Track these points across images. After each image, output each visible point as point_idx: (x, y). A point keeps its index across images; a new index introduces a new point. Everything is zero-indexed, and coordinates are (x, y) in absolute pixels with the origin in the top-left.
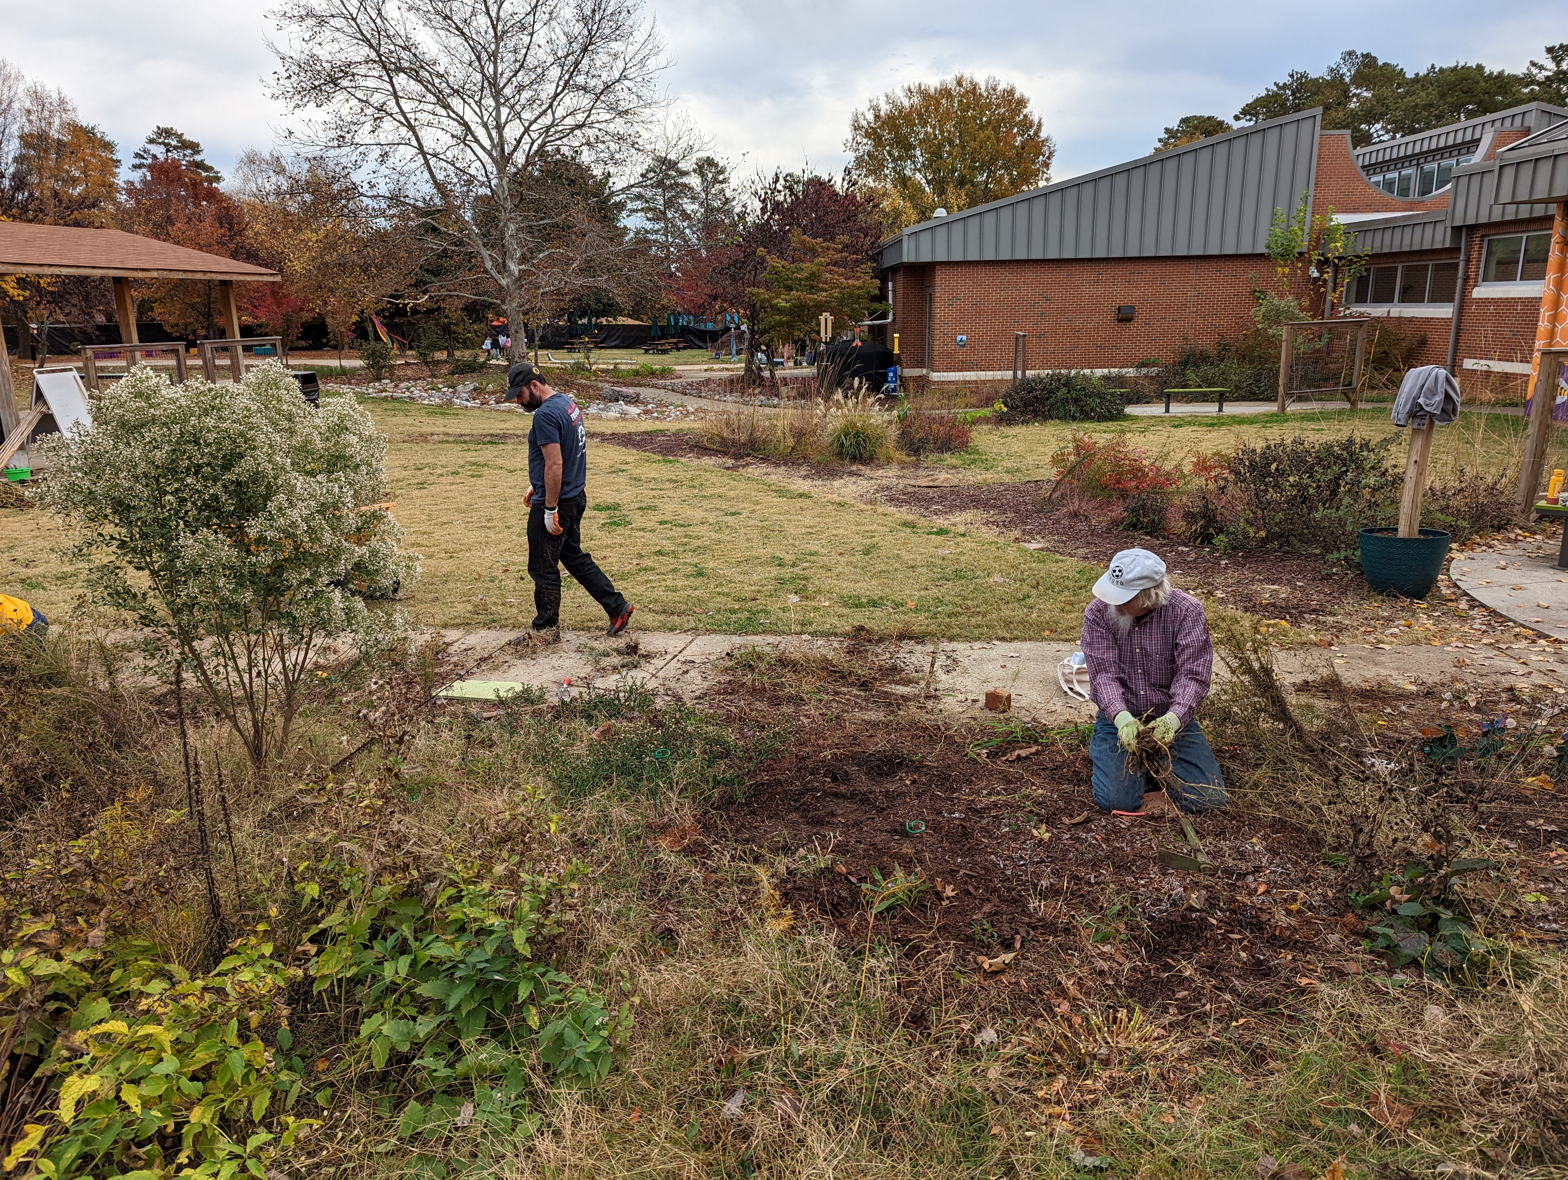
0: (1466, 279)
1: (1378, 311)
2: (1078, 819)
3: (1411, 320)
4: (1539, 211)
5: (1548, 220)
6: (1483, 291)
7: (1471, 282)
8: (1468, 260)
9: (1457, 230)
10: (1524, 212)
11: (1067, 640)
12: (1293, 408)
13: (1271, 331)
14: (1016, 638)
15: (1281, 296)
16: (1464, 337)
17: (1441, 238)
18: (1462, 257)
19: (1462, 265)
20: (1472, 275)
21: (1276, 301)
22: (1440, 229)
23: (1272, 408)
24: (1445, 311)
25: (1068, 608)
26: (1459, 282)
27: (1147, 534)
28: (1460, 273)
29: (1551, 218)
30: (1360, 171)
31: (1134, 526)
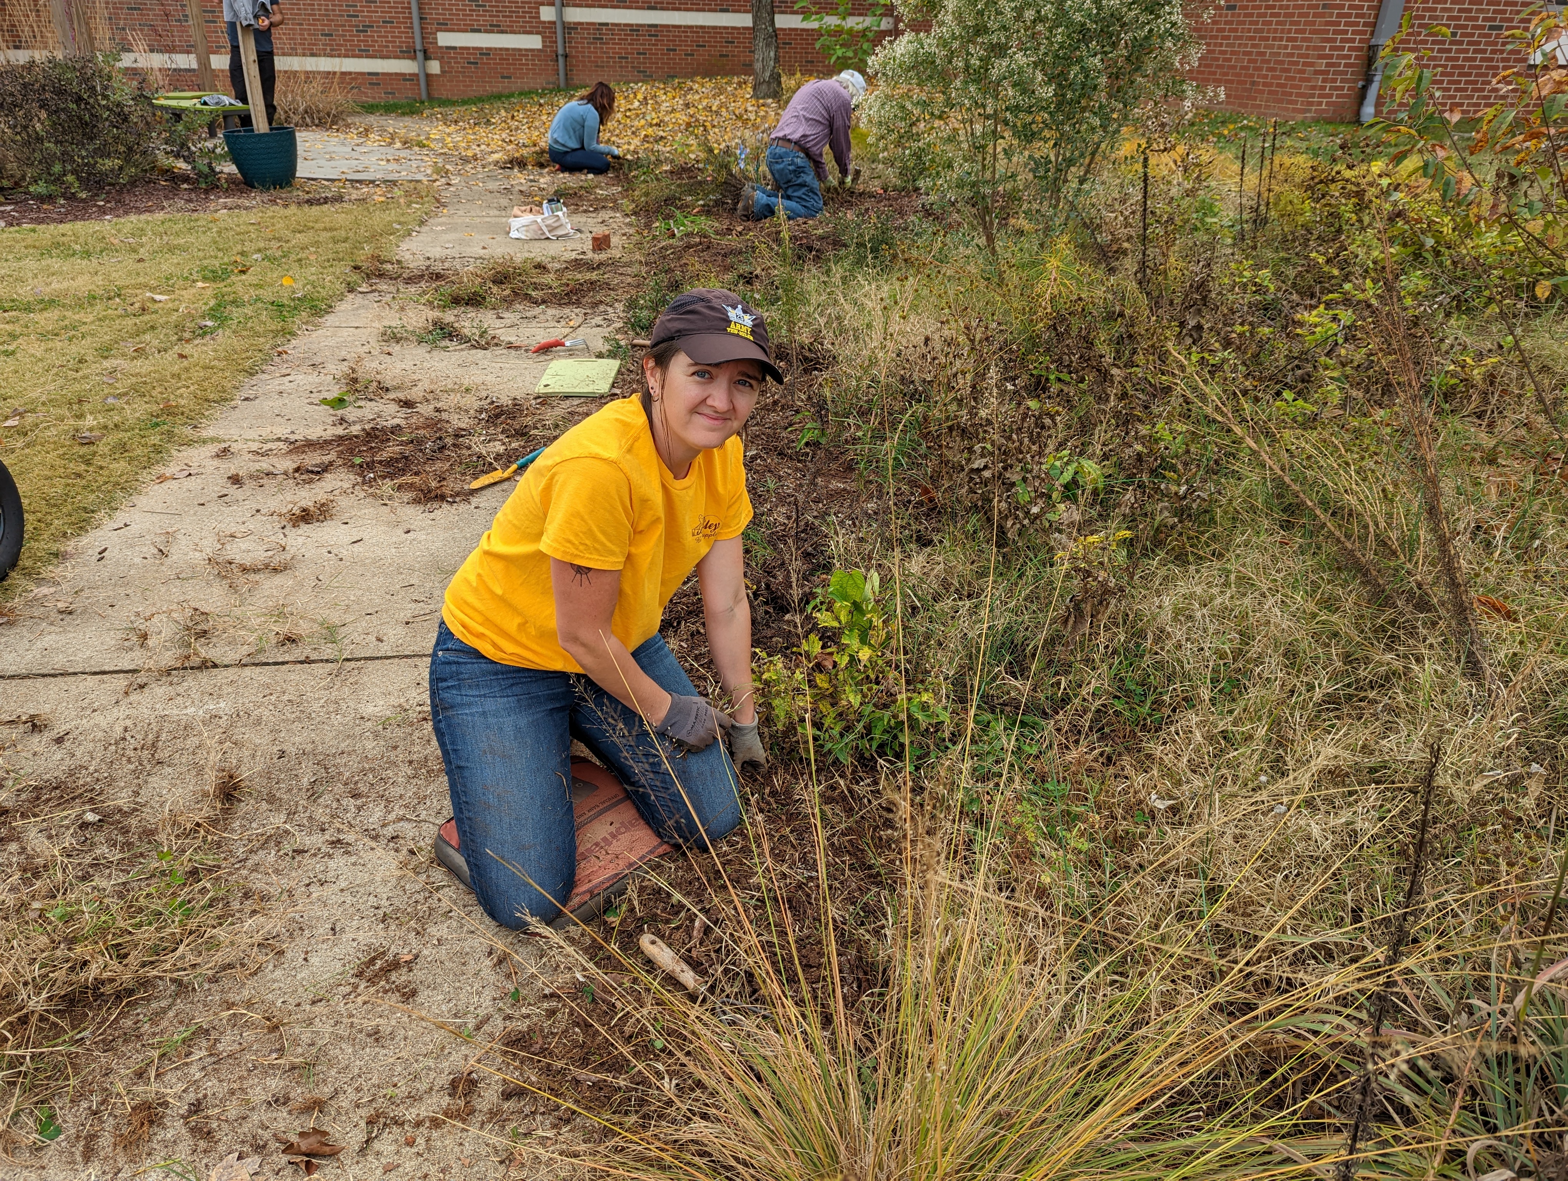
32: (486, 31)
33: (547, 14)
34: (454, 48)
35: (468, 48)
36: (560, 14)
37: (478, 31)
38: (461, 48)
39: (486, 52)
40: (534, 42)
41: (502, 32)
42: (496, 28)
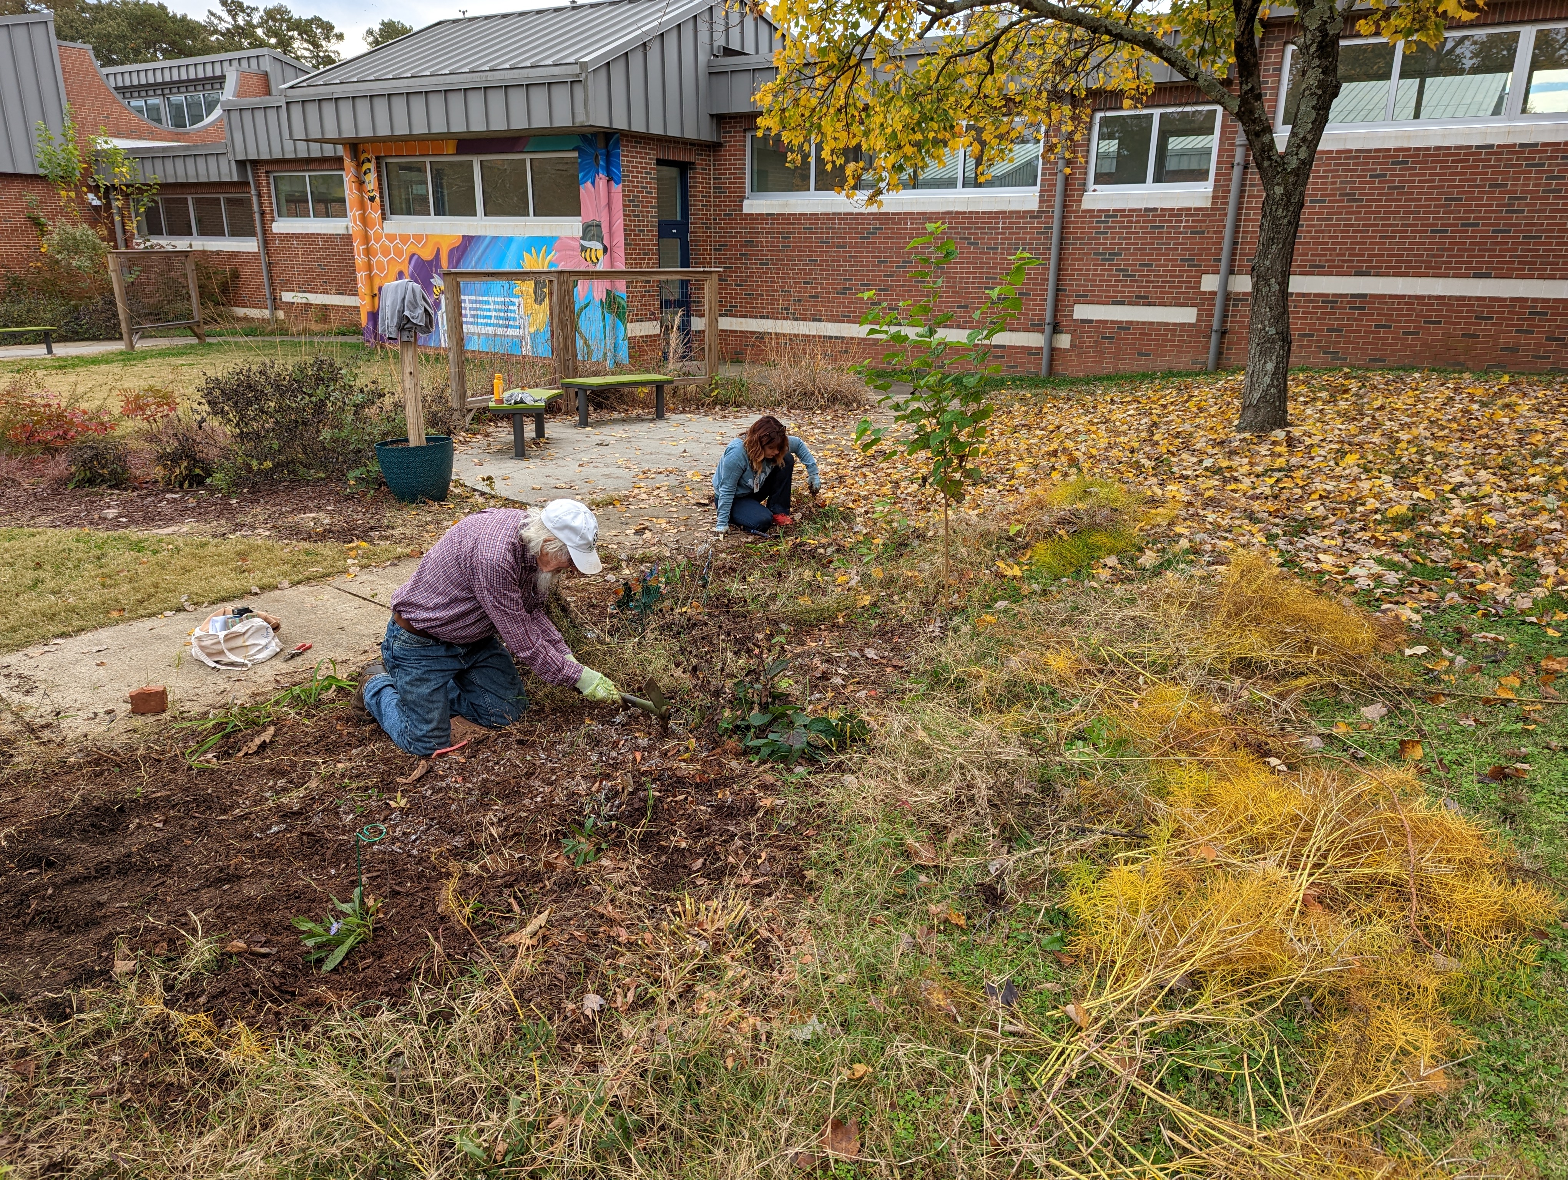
0: (262, 214)
1: (181, 244)
2: (416, 774)
3: (218, 253)
4: (329, 151)
5: (338, 162)
6: (282, 226)
7: (268, 217)
8: (259, 196)
9: (241, 164)
10: (316, 151)
11: (150, 615)
12: (141, 345)
13: (74, 263)
14: (81, 630)
15: (75, 224)
16: (277, 271)
17: (228, 172)
18: (253, 192)
19: (255, 199)
20: (268, 210)
21: (69, 228)
22: (223, 162)
23: (119, 346)
24: (249, 245)
25: (109, 581)
26: (257, 217)
27: (110, 487)
28: (256, 208)
29: (340, 160)
30: (115, 92)
31: (91, 482)
32: (1130, 304)
33: (1210, 283)
34: (1091, 321)
35: (1106, 322)
36: (1225, 283)
37: (1122, 303)
38: (1098, 321)
39: (1124, 326)
40: (1187, 315)
41: (1149, 304)
42: (1144, 301)
